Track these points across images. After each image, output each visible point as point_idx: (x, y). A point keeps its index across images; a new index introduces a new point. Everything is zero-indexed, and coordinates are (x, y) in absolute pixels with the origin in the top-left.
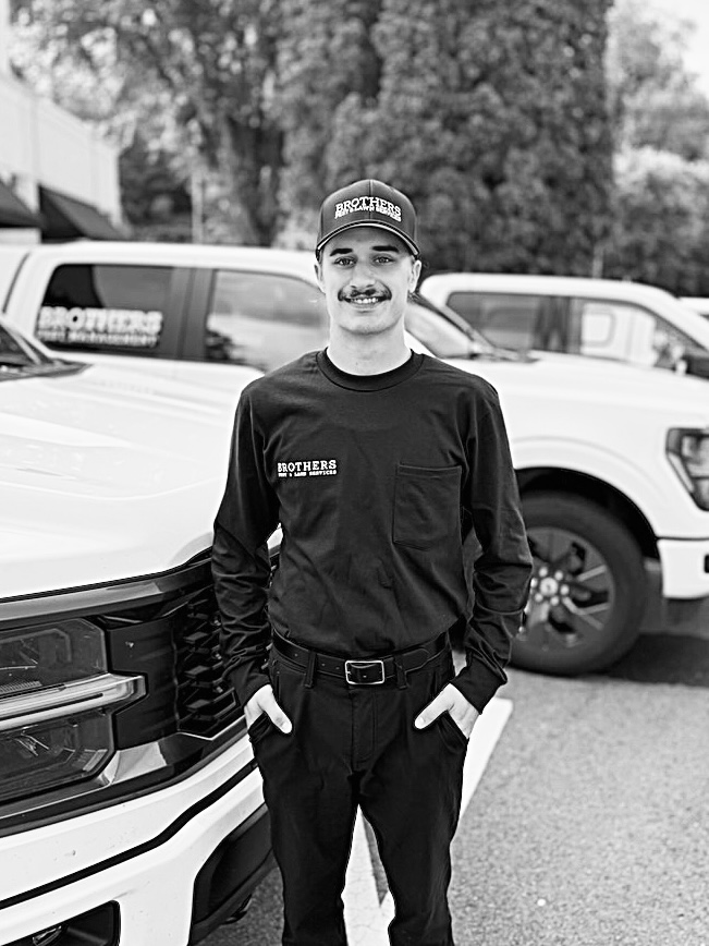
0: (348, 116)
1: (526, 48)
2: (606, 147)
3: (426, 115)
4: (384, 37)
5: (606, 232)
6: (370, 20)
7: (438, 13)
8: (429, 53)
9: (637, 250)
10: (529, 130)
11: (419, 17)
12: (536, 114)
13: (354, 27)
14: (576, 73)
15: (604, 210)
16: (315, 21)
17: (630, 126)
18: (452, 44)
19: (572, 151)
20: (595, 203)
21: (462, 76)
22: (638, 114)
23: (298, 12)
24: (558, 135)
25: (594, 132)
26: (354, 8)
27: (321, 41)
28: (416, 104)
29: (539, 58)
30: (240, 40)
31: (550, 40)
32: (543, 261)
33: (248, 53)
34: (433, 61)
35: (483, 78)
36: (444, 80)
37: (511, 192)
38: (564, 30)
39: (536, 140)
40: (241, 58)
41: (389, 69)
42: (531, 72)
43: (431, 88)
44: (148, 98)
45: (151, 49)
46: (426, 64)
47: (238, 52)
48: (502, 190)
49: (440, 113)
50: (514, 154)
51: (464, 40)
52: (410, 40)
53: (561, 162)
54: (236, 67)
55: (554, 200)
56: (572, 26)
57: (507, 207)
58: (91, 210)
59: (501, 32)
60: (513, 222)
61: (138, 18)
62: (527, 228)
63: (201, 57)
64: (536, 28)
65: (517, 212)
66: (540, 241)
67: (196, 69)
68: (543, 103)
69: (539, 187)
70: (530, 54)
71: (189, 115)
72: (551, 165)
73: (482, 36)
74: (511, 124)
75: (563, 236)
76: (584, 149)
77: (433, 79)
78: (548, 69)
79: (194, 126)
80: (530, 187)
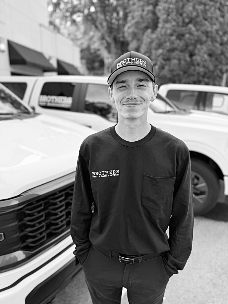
0: (147, 36)
1: (205, 11)
3: (171, 35)
4: (159, 10)
5: (227, 71)
6: (156, 5)
7: (177, 1)
8: (173, 15)
10: (204, 38)
11: (171, 3)
12: (207, 33)
13: (150, 8)
14: (221, 19)
15: (227, 64)
16: (139, 6)
18: (181, 11)
19: (218, 45)
20: (224, 62)
21: (184, 22)
23: (134, 4)
24: (214, 40)
25: (225, 38)
26: (151, 2)
27: (140, 13)
28: (169, 31)
29: (209, 15)
30: (118, 14)
31: (213, 9)
32: (206, 80)
33: (120, 19)
34: (175, 17)
35: (190, 22)
36: (178, 23)
37: (197, 58)
38: (218, 5)
39: (206, 42)
40: (118, 20)
41: (161, 20)
42: (206, 20)
43: (173, 26)
44: (91, 33)
45: (93, 19)
46: (172, 18)
47: (117, 18)
48: (194, 58)
49: (176, 34)
50: (199, 46)
51: (185, 10)
52: (168, 11)
53: (214, 49)
54: (116, 23)
55: (211, 61)
56: (221, 4)
57: (195, 63)
58: (72, 66)
59: (197, 7)
60: (197, 68)
61: (89, 9)
62: (201, 70)
63: (106, 20)
64: (209, 5)
65: (198, 65)
66: (205, 73)
67: (105, 24)
68: (209, 29)
69: (206, 57)
70: (206, 13)
71: (103, 38)
72: (211, 50)
73: (191, 8)
74: (198, 37)
75: (213, 72)
76: (222, 44)
77: (174, 23)
78: (211, 18)
79: (104, 42)
80: (203, 57)
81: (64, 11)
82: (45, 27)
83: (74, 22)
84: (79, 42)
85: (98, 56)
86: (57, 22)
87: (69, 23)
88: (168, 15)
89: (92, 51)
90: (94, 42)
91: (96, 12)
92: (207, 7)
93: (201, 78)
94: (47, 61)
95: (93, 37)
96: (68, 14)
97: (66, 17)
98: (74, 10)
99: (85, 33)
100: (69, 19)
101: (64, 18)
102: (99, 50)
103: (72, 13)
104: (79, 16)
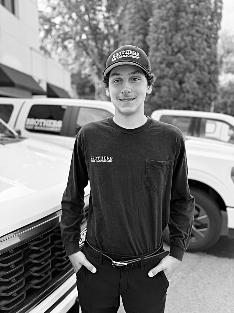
1: (193, 42)
2: (216, 72)
3: (161, 63)
4: (149, 40)
5: (215, 98)
6: (145, 35)
7: (166, 32)
8: (163, 44)
9: (225, 104)
10: (193, 67)
11: (160, 33)
12: (195, 62)
13: (141, 37)
14: (208, 50)
15: (215, 92)
16: (129, 35)
17: (224, 67)
18: (170, 41)
19: (206, 74)
20: (212, 89)
21: (173, 51)
22: (227, 63)
23: (125, 33)
24: (202, 69)
25: (213, 68)
26: (141, 31)
28: (159, 60)
29: (197, 45)
30: (109, 42)
31: (200, 40)
32: (196, 107)
33: (111, 46)
34: (164, 47)
35: (179, 51)
36: (167, 52)
37: (186, 86)
38: (205, 37)
39: (194, 70)
40: (109, 48)
41: (151, 49)
42: (194, 50)
43: (163, 54)
44: (82, 59)
45: (84, 45)
46: (162, 47)
47: (108, 46)
48: (184, 85)
49: (165, 62)
50: (188, 74)
51: (174, 40)
52: (157, 40)
53: (202, 77)
54: (108, 50)
55: (199, 88)
56: (207, 36)
57: (185, 90)
58: (62, 90)
59: (185, 38)
60: (187, 95)
61: (81, 37)
62: (191, 97)
63: (97, 47)
64: (196, 36)
65: (188, 92)
66: (195, 100)
67: (96, 50)
68: (197, 59)
69: (195, 84)
70: (194, 44)
71: (93, 64)
72: (199, 78)
73: (179, 39)
74: (187, 65)
75: (202, 99)
76: (209, 73)
77: (164, 52)
78: (199, 49)
79: (95, 67)
80: (192, 84)
81: (56, 37)
82: (35, 51)
83: (65, 47)
84: (70, 67)
85: (89, 82)
86: (49, 47)
87: (60, 49)
88: (158, 44)
89: (83, 76)
90: (85, 68)
91: (88, 39)
92: (195, 38)
93: (190, 105)
94: (37, 84)
95: (84, 62)
96: (59, 40)
97: (58, 43)
98: (65, 37)
99: (76, 58)
100: (60, 44)
101: (55, 43)
102: (89, 76)
103: (64, 40)
104: (70, 43)
